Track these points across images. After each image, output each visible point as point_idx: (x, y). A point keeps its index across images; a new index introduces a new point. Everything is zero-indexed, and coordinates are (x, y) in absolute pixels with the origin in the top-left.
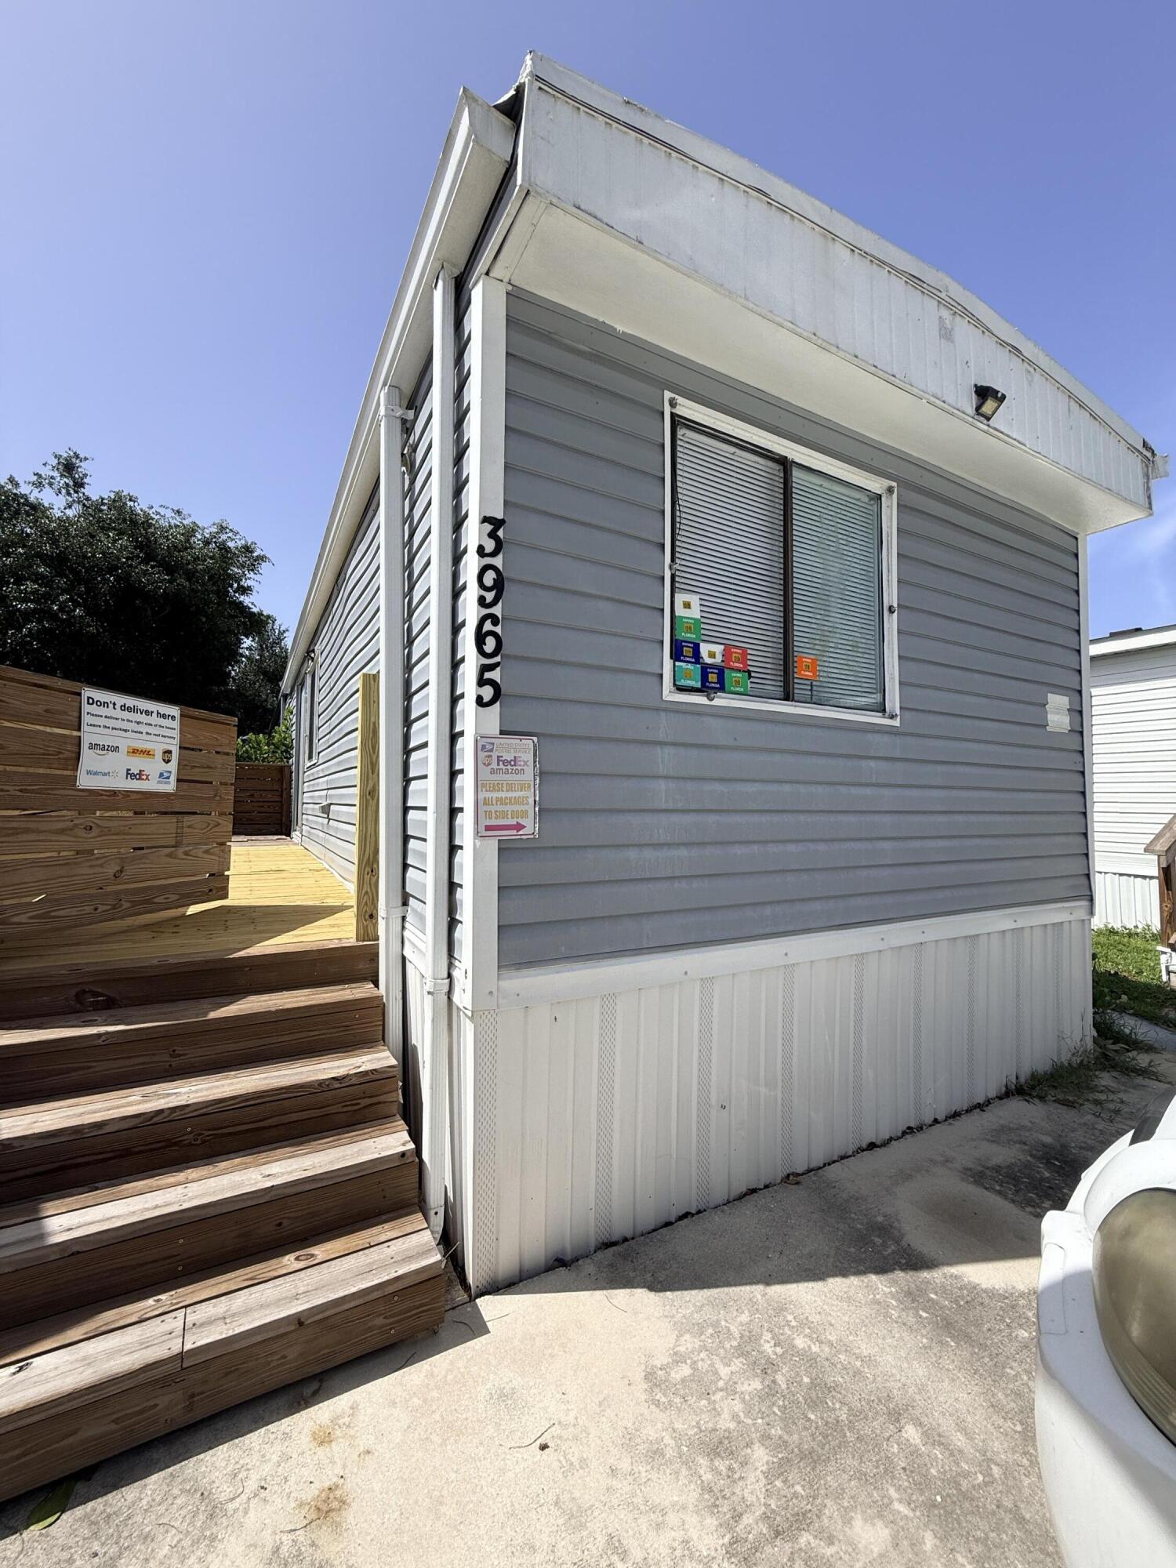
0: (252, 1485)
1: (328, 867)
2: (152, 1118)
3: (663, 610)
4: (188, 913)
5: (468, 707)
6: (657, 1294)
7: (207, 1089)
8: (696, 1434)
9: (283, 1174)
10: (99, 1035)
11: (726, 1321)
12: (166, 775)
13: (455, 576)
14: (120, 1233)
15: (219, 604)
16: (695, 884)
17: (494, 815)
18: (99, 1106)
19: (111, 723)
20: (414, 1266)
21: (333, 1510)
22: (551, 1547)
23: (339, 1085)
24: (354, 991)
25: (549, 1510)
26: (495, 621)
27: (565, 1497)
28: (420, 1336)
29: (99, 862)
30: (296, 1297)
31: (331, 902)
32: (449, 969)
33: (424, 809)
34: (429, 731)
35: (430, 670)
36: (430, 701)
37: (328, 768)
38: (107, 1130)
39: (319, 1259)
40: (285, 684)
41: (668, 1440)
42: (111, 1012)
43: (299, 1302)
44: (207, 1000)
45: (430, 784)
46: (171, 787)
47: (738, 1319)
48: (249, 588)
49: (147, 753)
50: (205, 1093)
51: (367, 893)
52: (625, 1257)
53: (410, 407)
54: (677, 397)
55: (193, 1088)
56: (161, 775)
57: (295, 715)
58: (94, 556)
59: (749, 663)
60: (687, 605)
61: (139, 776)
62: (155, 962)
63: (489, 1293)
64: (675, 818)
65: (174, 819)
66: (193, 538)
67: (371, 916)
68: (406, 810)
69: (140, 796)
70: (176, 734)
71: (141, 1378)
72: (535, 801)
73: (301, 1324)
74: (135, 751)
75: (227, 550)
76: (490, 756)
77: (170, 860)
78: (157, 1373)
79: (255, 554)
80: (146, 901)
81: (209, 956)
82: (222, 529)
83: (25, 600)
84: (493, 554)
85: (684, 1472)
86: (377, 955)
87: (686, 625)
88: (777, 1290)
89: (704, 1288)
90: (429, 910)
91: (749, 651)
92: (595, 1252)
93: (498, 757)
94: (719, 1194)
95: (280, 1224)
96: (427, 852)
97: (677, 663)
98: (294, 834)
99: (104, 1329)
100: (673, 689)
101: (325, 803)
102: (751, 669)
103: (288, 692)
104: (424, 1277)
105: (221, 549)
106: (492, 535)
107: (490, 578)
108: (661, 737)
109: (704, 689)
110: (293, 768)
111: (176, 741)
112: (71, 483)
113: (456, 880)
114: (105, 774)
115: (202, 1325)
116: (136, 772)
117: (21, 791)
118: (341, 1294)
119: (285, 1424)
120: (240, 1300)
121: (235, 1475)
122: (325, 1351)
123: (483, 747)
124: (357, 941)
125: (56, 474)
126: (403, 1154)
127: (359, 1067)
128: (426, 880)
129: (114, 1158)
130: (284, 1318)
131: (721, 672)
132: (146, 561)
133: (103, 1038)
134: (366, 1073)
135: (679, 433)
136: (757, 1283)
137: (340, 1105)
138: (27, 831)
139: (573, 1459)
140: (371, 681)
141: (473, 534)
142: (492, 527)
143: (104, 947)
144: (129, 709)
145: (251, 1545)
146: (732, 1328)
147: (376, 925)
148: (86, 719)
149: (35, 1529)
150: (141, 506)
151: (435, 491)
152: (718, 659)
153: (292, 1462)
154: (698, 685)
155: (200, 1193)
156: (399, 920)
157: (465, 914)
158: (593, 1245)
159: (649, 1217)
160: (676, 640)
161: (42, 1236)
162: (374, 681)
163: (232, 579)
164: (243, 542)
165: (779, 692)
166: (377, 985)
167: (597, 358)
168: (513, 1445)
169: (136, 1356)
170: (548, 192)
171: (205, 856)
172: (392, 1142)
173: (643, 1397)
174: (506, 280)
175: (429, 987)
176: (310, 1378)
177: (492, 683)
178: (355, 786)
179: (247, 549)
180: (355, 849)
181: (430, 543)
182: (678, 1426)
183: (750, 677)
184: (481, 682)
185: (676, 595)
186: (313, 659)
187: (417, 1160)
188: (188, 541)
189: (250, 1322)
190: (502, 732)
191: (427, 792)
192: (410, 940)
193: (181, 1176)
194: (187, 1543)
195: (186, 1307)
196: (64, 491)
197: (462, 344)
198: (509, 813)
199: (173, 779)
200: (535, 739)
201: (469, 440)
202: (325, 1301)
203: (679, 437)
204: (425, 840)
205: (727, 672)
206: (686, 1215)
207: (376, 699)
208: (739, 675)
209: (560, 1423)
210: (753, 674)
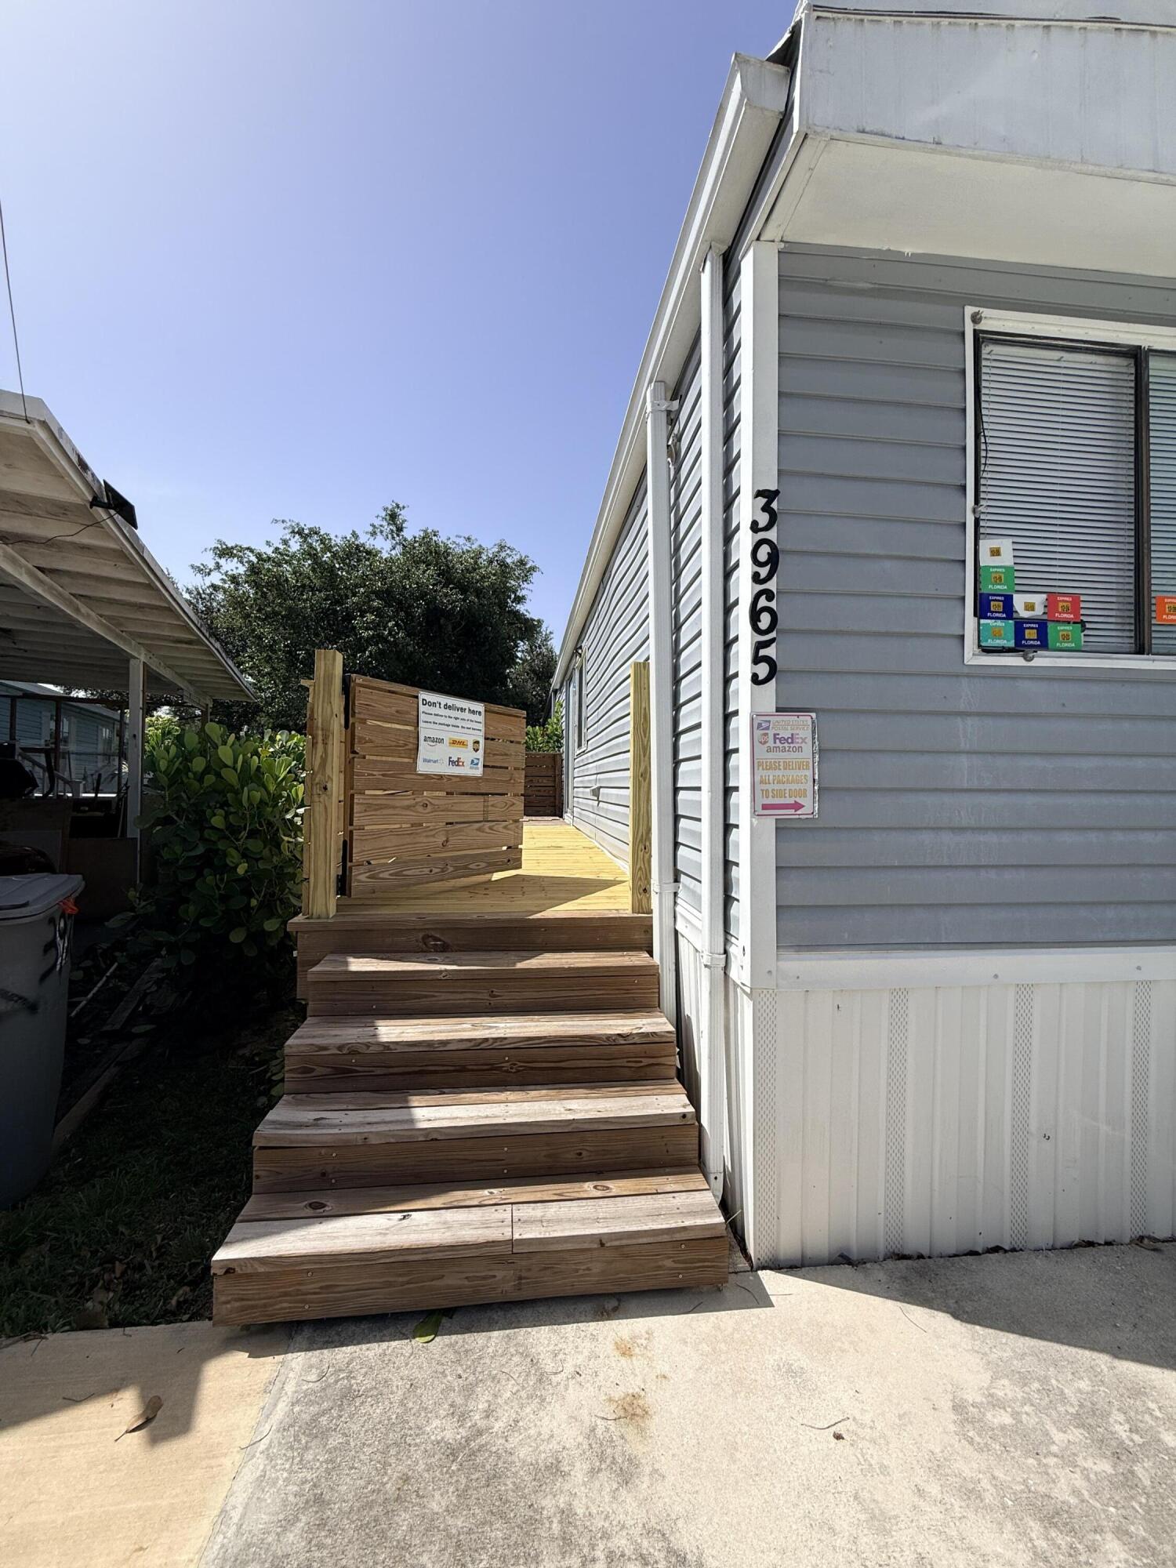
0: (569, 1368)
1: (598, 845)
2: (480, 1044)
3: (964, 562)
4: (493, 879)
5: (742, 686)
6: (964, 1324)
7: (519, 1027)
8: (1022, 1491)
9: (581, 1111)
10: (441, 972)
11: (1057, 1380)
12: (476, 761)
13: (726, 556)
14: (463, 1131)
15: (500, 615)
16: (1008, 875)
17: (771, 794)
18: (443, 1028)
19: (439, 720)
20: (699, 1222)
21: (637, 1415)
22: (852, 1538)
23: (623, 1042)
24: (633, 958)
25: (848, 1501)
26: (770, 595)
27: (865, 1495)
28: (705, 1288)
29: (433, 833)
30: (597, 1220)
31: (605, 876)
32: (725, 945)
33: (699, 789)
34: (701, 711)
35: (703, 651)
36: (703, 682)
37: (596, 754)
38: (449, 1047)
39: (614, 1192)
40: (555, 681)
41: (985, 1483)
42: (446, 954)
43: (600, 1225)
44: (513, 953)
45: (705, 764)
46: (478, 772)
47: (1076, 1385)
48: (523, 598)
49: (462, 743)
50: (516, 1030)
51: (640, 868)
52: (922, 1274)
53: (673, 398)
54: (981, 310)
55: (508, 1025)
56: (473, 761)
57: (564, 708)
58: (410, 586)
59: (1083, 612)
60: (996, 552)
61: (457, 763)
62: (475, 916)
63: (771, 1269)
64: (982, 799)
65: (481, 799)
66: (480, 560)
67: (645, 890)
68: (676, 790)
69: (458, 779)
70: (481, 727)
71: (484, 1250)
72: (814, 780)
73: (602, 1245)
74: (454, 742)
75: (506, 566)
76: (766, 734)
77: (479, 833)
78: (497, 1250)
79: (528, 566)
80: (464, 867)
81: (514, 916)
82: (502, 548)
83: (367, 629)
84: (767, 528)
85: (1009, 1525)
86: (651, 927)
87: (993, 575)
88: (1130, 1369)
89: (1026, 1335)
90: (704, 889)
91: (1083, 598)
92: (885, 1260)
93: (775, 735)
94: (1041, 1236)
95: (580, 1154)
96: (702, 831)
97: (982, 621)
98: (565, 816)
99: (456, 1204)
100: (978, 651)
101: (595, 787)
102: (1085, 619)
103: (558, 687)
104: (708, 1234)
105: (501, 566)
106: (766, 508)
107: (764, 553)
108: (962, 707)
109: (1020, 647)
110: (564, 756)
111: (482, 733)
112: (395, 529)
113: (731, 858)
114: (435, 762)
115: (525, 1222)
116: (455, 759)
117: (383, 775)
118: (634, 1228)
119: (593, 1327)
120: (553, 1210)
121: (556, 1355)
122: (622, 1275)
123: (760, 725)
124: (633, 912)
125: (385, 523)
126: (684, 1116)
127: (641, 1028)
128: (700, 859)
129: (454, 1071)
130: (588, 1235)
131: (1042, 626)
132: (446, 586)
133: (444, 974)
134: (647, 1035)
135: (983, 352)
136: (1102, 1351)
137: (626, 1060)
138: (387, 807)
139: (873, 1462)
140: (642, 669)
141: (746, 510)
142: (766, 500)
143: (437, 902)
144: (450, 708)
145: (574, 1418)
146: (1066, 1391)
147: (649, 899)
148: (422, 717)
149: (419, 1341)
150: (442, 539)
151: (705, 470)
152: (1039, 611)
153: (600, 1360)
154: (1012, 644)
155: (517, 1112)
156: (672, 896)
157: (743, 891)
158: (882, 1249)
159: (949, 1239)
160: (981, 594)
161: (412, 1121)
162: (644, 667)
163: (510, 591)
164: (518, 557)
165: (1129, 642)
166: (651, 954)
167: (881, 292)
168: (805, 1422)
169: (480, 1231)
170: (828, 128)
171: (504, 831)
172: (671, 1102)
173: (952, 1428)
174: (778, 239)
175: (706, 960)
176: (611, 1294)
177: (767, 659)
178: (628, 769)
179: (522, 563)
180: (629, 830)
181: (700, 524)
182: (998, 1473)
183: (1084, 628)
184: (757, 660)
185: (981, 542)
186: (580, 655)
187: (697, 1124)
188: (476, 563)
189: (562, 1231)
190: (778, 710)
191: (700, 773)
192: (682, 916)
193: (503, 1096)
194: (523, 1394)
195: (512, 1204)
196: (390, 536)
197: (731, 319)
198: (787, 791)
199: (480, 765)
200: (814, 715)
201: (740, 414)
202: (622, 1230)
203: (983, 356)
204: (699, 820)
205: (1050, 625)
206: (996, 1249)
207: (646, 686)
208: (1069, 628)
209: (854, 1419)
210: (1088, 626)
